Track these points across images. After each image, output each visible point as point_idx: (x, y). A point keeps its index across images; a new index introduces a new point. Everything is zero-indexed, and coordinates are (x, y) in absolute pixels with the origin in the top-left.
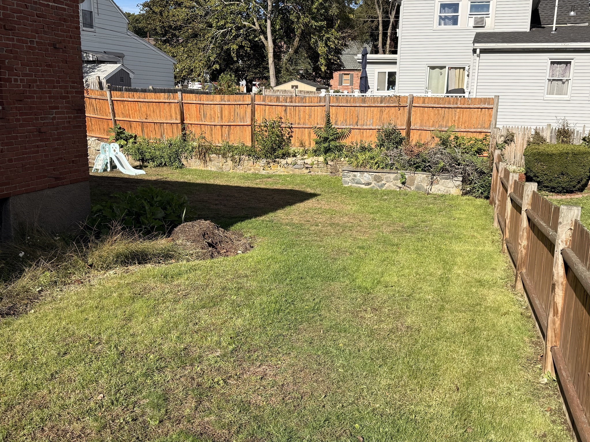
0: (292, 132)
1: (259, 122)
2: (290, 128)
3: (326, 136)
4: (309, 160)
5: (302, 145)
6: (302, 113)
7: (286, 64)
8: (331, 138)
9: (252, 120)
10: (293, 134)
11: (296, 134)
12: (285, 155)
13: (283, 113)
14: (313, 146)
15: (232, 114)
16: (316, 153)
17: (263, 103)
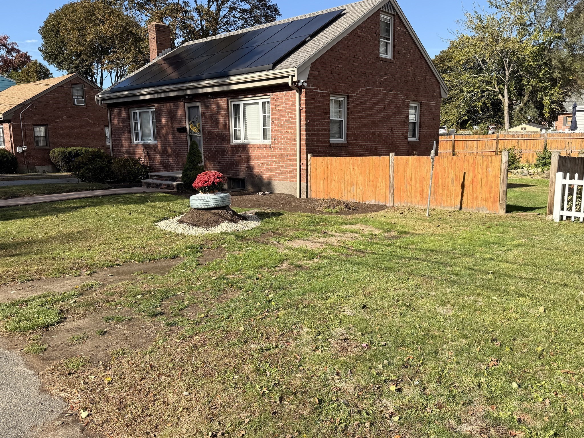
0: (521, 154)
1: (500, 150)
2: (520, 152)
3: (544, 156)
4: (532, 171)
5: (528, 162)
6: (528, 144)
7: (518, 114)
8: (547, 157)
9: (496, 148)
10: (522, 156)
11: (524, 156)
12: (516, 168)
13: (516, 144)
14: (535, 162)
15: (484, 145)
16: (536, 166)
17: (504, 139)
